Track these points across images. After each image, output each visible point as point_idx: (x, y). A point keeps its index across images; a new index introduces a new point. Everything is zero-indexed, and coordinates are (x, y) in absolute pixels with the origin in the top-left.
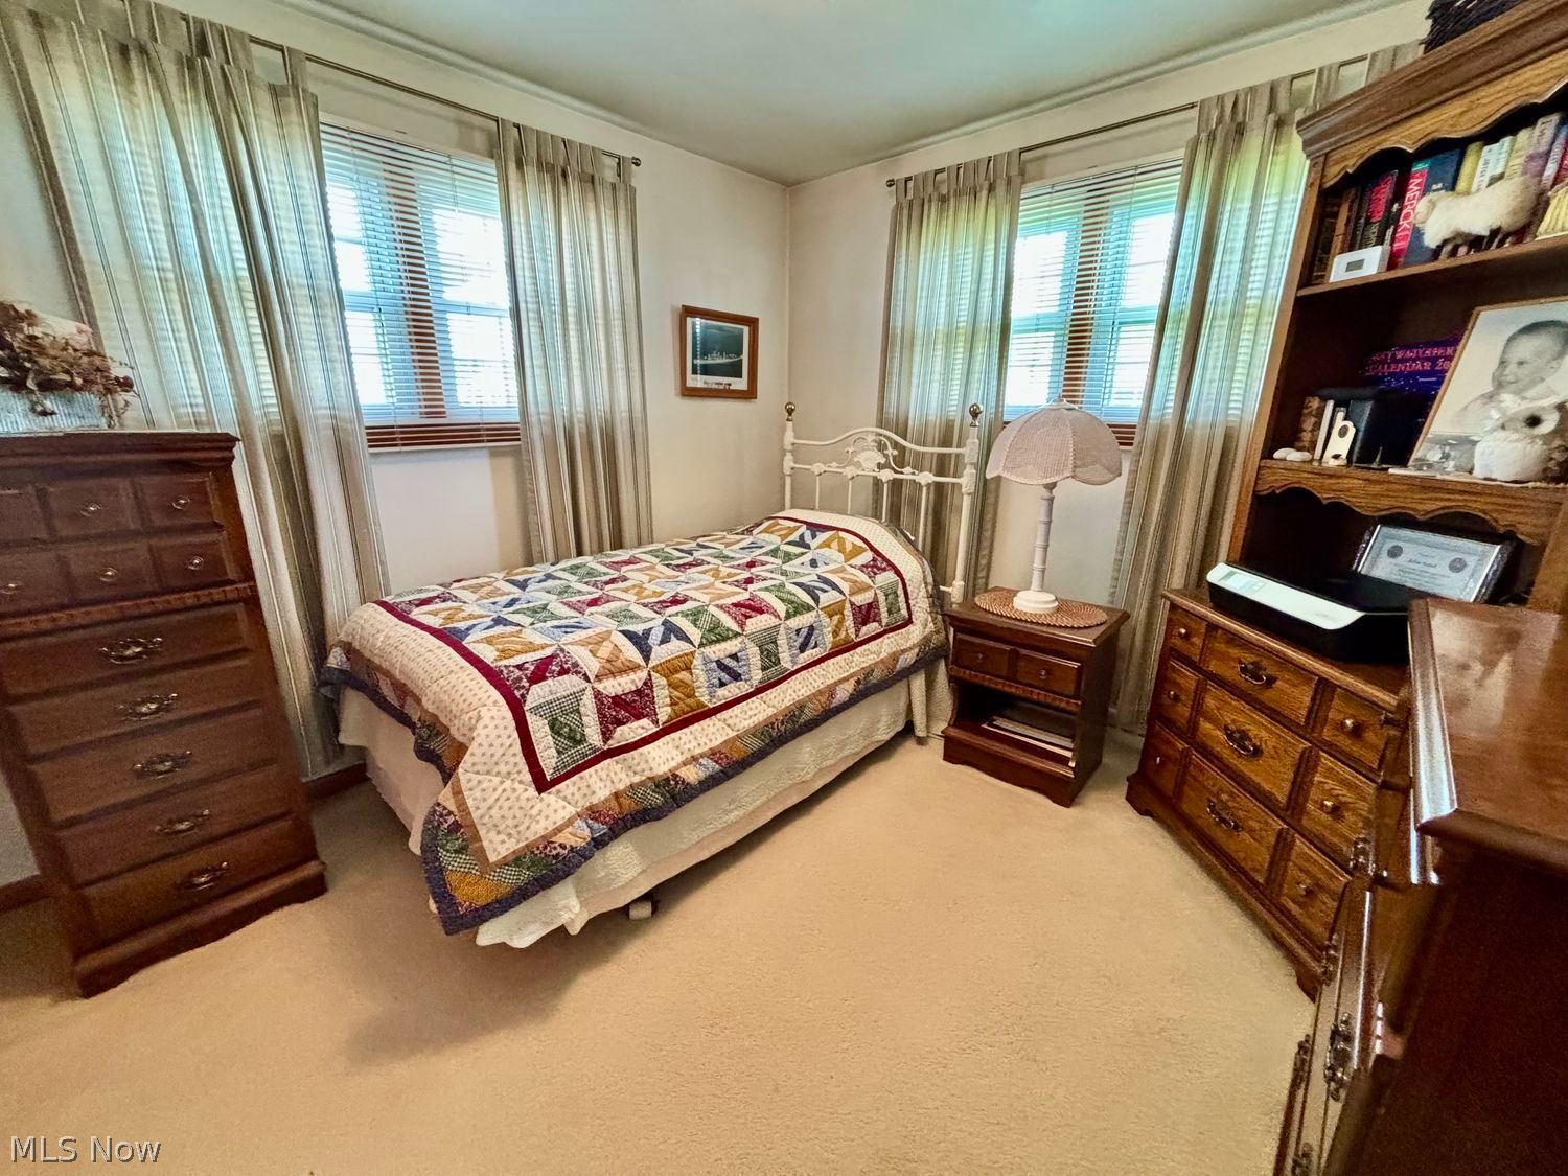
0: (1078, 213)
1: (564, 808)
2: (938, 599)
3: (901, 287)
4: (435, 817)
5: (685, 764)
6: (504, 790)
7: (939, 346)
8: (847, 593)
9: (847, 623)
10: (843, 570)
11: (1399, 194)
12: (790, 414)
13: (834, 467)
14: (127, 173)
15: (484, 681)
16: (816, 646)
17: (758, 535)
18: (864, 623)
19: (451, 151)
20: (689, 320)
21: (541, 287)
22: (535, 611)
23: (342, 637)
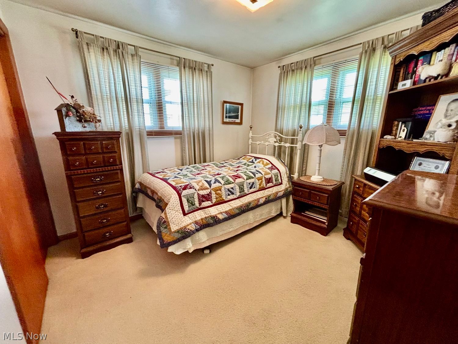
0: (330, 73)
1: (189, 220)
2: (290, 178)
3: (282, 94)
4: (160, 219)
5: (219, 214)
6: (176, 214)
7: (292, 110)
8: (263, 174)
9: (263, 183)
10: (263, 169)
11: (416, 66)
12: (251, 128)
13: (262, 142)
14: (102, 75)
15: (172, 189)
16: (254, 188)
17: (241, 160)
18: (268, 183)
19: (168, 65)
20: (225, 104)
21: (188, 97)
22: (184, 175)
23: (139, 180)
